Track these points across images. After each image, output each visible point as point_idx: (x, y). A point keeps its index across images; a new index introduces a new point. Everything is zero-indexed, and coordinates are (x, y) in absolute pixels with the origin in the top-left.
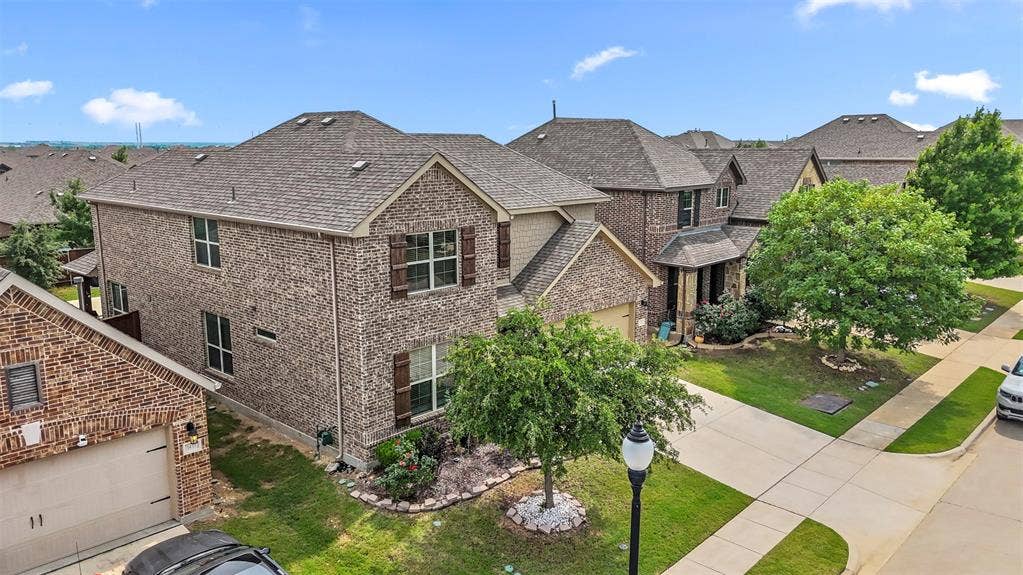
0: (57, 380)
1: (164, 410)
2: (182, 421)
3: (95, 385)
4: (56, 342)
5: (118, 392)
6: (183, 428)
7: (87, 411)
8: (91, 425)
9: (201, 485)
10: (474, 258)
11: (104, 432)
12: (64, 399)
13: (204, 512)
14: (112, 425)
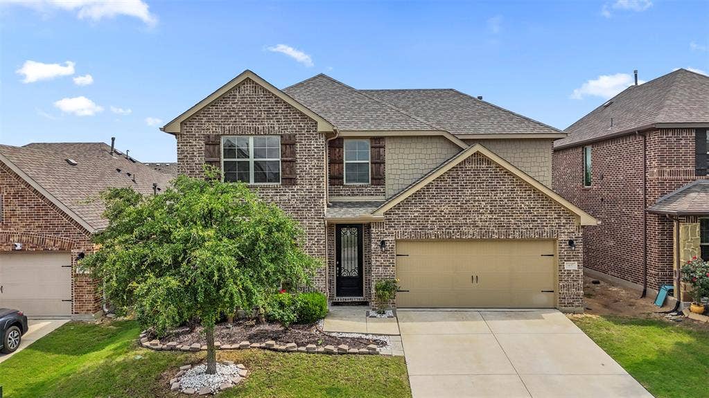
0: (10, 208)
1: (67, 240)
2: (77, 251)
3: (30, 215)
4: (11, 186)
5: (41, 222)
6: (77, 255)
7: (24, 229)
8: (24, 238)
9: (87, 297)
10: (293, 161)
11: (31, 245)
12: (13, 220)
13: (87, 316)
14: (35, 242)
